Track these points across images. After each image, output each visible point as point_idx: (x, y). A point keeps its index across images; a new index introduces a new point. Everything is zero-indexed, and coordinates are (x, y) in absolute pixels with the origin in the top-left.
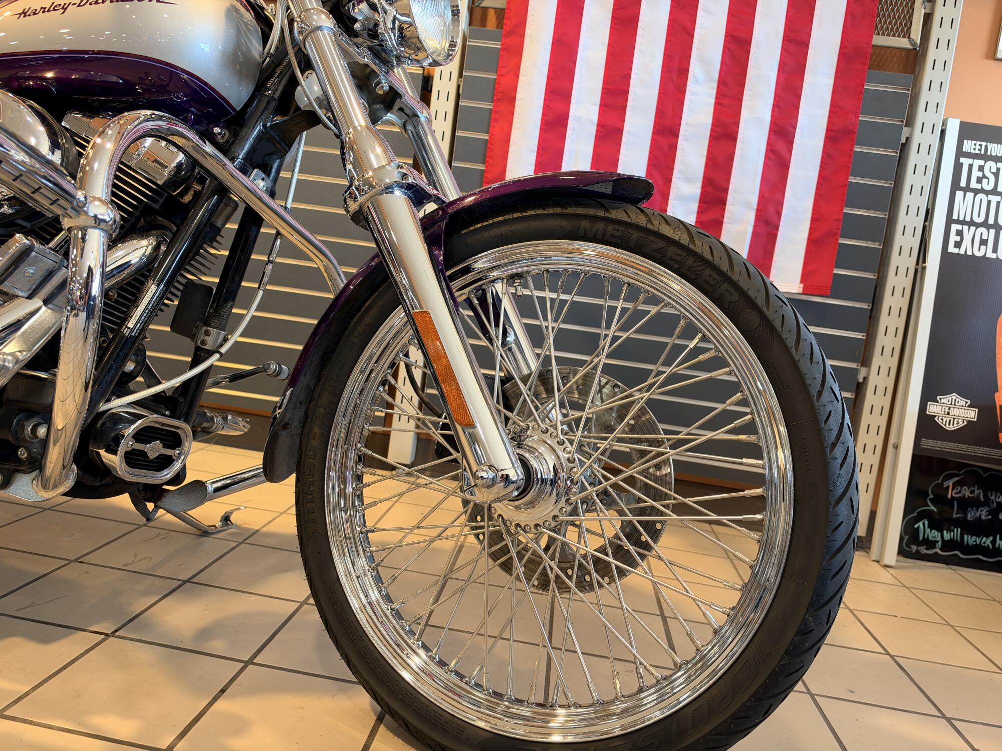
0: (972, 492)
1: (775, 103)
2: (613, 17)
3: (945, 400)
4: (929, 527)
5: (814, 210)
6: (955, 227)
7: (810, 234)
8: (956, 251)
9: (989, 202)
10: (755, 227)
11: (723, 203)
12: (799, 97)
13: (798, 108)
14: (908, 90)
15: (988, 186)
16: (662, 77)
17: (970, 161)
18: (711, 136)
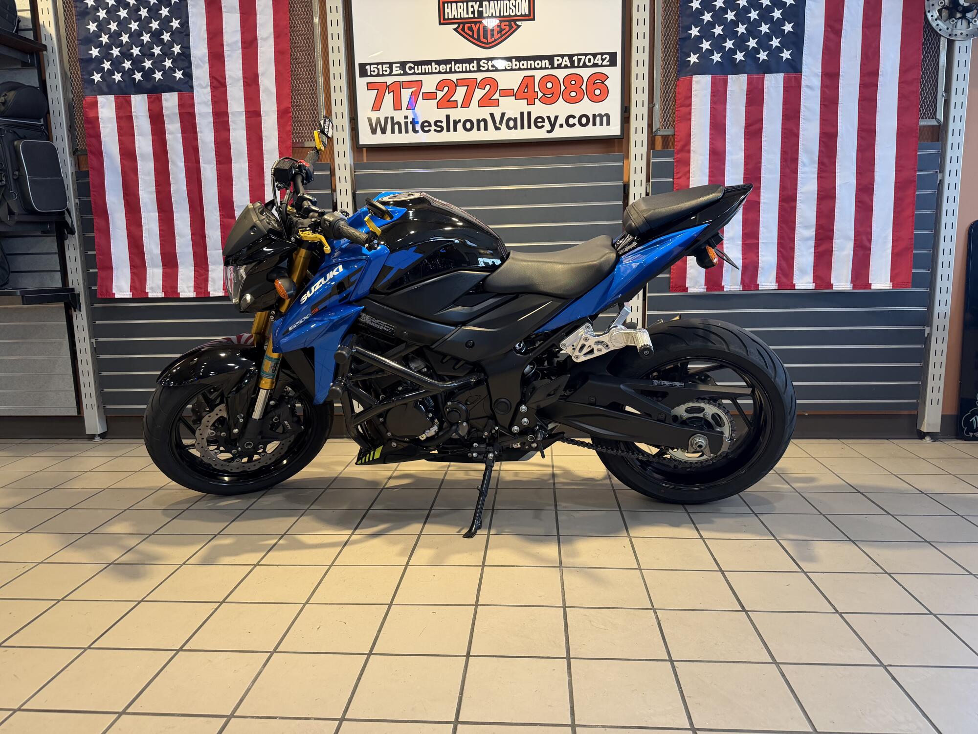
1: (858, 171)
2: (745, 131)
10: (854, 251)
11: (831, 239)
12: (873, 165)
14: (939, 151)
16: (781, 165)
18: (818, 198)
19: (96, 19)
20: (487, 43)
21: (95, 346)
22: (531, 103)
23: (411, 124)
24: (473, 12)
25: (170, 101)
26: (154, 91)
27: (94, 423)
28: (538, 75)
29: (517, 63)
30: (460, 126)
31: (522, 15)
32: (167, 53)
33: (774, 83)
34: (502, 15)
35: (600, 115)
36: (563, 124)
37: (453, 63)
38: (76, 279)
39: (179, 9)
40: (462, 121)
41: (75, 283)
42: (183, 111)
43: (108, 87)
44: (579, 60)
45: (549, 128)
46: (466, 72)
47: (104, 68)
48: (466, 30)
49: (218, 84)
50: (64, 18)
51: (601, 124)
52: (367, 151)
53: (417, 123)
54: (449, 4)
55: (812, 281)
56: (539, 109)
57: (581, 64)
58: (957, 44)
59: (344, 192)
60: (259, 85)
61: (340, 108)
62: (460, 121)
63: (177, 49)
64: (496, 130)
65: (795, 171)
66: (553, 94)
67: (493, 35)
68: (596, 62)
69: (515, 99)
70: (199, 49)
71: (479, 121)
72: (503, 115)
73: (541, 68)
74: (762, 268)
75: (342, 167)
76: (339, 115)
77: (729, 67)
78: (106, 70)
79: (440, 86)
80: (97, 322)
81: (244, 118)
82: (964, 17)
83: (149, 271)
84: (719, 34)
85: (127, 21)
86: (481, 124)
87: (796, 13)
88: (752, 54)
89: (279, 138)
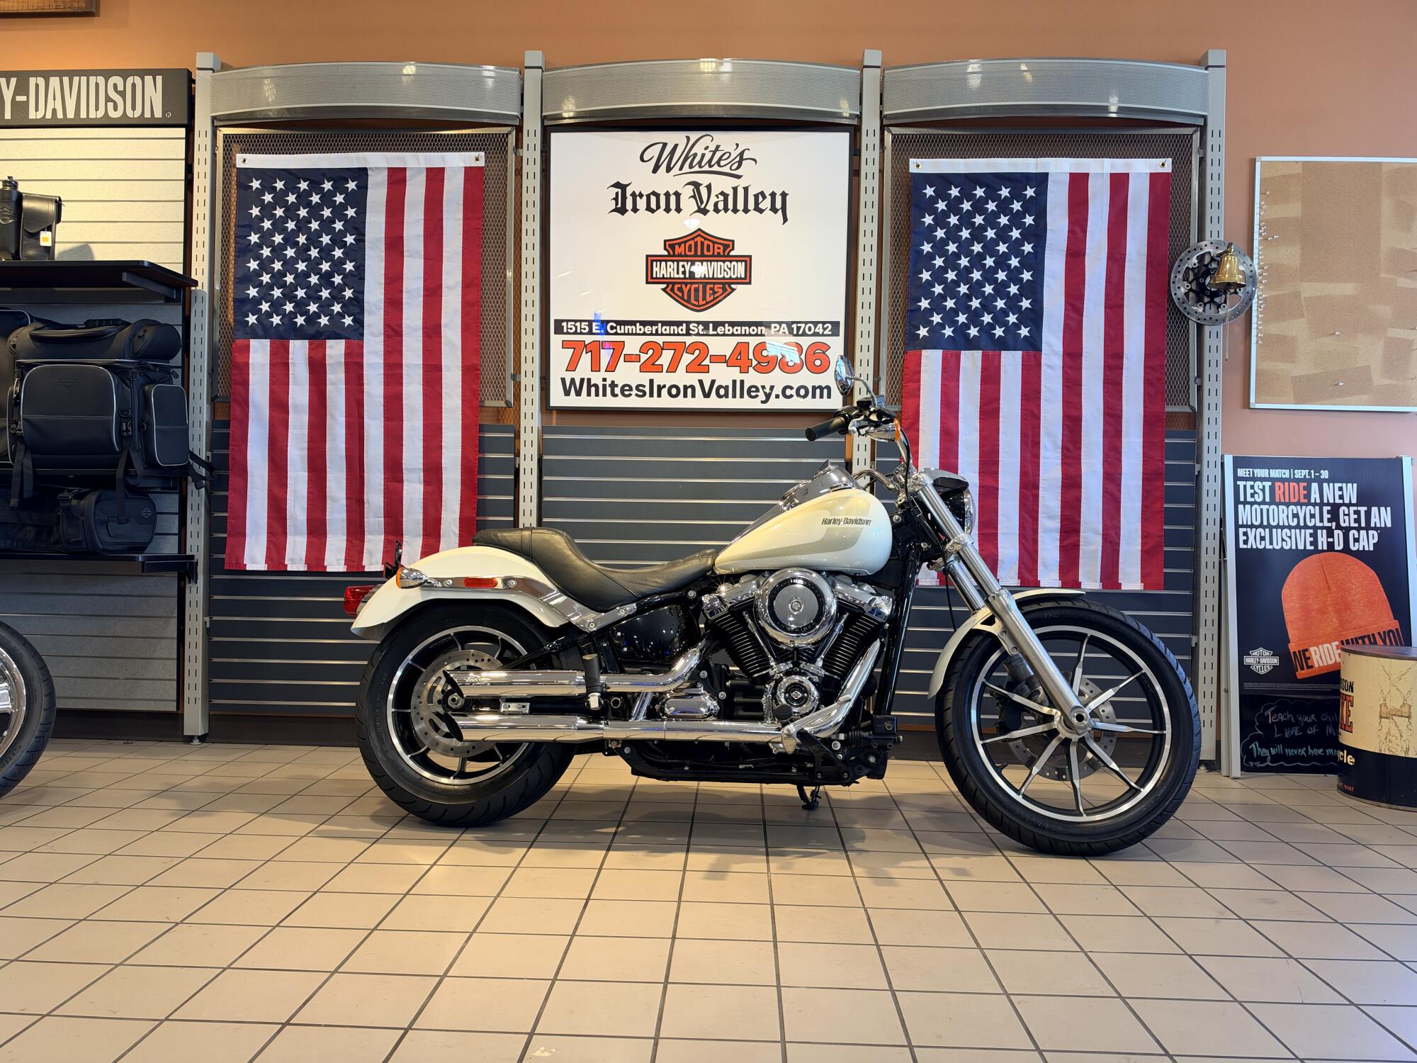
0: (1286, 717)
1: (1104, 459)
2: (981, 411)
3: (1255, 653)
4: (1260, 747)
5: (1142, 530)
6: (1241, 530)
7: (1142, 547)
8: (1245, 546)
9: (1262, 510)
10: (1103, 546)
11: (1079, 532)
12: (1120, 453)
13: (1120, 460)
14: (1195, 441)
15: (1260, 500)
17: (1244, 483)
18: (1062, 486)
19: (258, 257)
20: (699, 306)
21: (208, 626)
22: (744, 370)
23: (609, 387)
24: (684, 273)
25: (335, 350)
26: (317, 337)
27: (195, 721)
28: (753, 341)
29: (730, 328)
30: (664, 391)
31: (737, 278)
32: (337, 296)
33: (1011, 362)
34: (715, 276)
35: (821, 388)
36: (779, 395)
37: (660, 324)
38: (196, 545)
39: (355, 251)
40: (667, 387)
41: (195, 549)
42: (349, 360)
43: (263, 330)
44: (799, 328)
45: (764, 399)
46: (674, 335)
47: (261, 309)
48: (676, 291)
49: (393, 333)
50: (220, 253)
51: (821, 396)
52: (557, 413)
53: (617, 386)
54: (658, 263)
55: (1058, 578)
56: (752, 378)
57: (800, 333)
58: (1207, 329)
59: (528, 458)
60: (441, 337)
61: (531, 366)
62: (664, 386)
63: (348, 293)
64: (704, 397)
65: (1036, 456)
66: (768, 363)
67: (704, 298)
68: (817, 330)
69: (727, 366)
70: (374, 294)
71: (686, 388)
72: (713, 382)
73: (757, 335)
74: (1002, 562)
75: (528, 430)
76: (529, 374)
77: (962, 342)
78: (263, 311)
79: (644, 348)
80: (216, 597)
81: (420, 371)
82: (1212, 301)
83: (290, 539)
84: (951, 308)
85: (294, 260)
86: (688, 390)
87: (1034, 290)
88: (987, 330)
89: (463, 396)
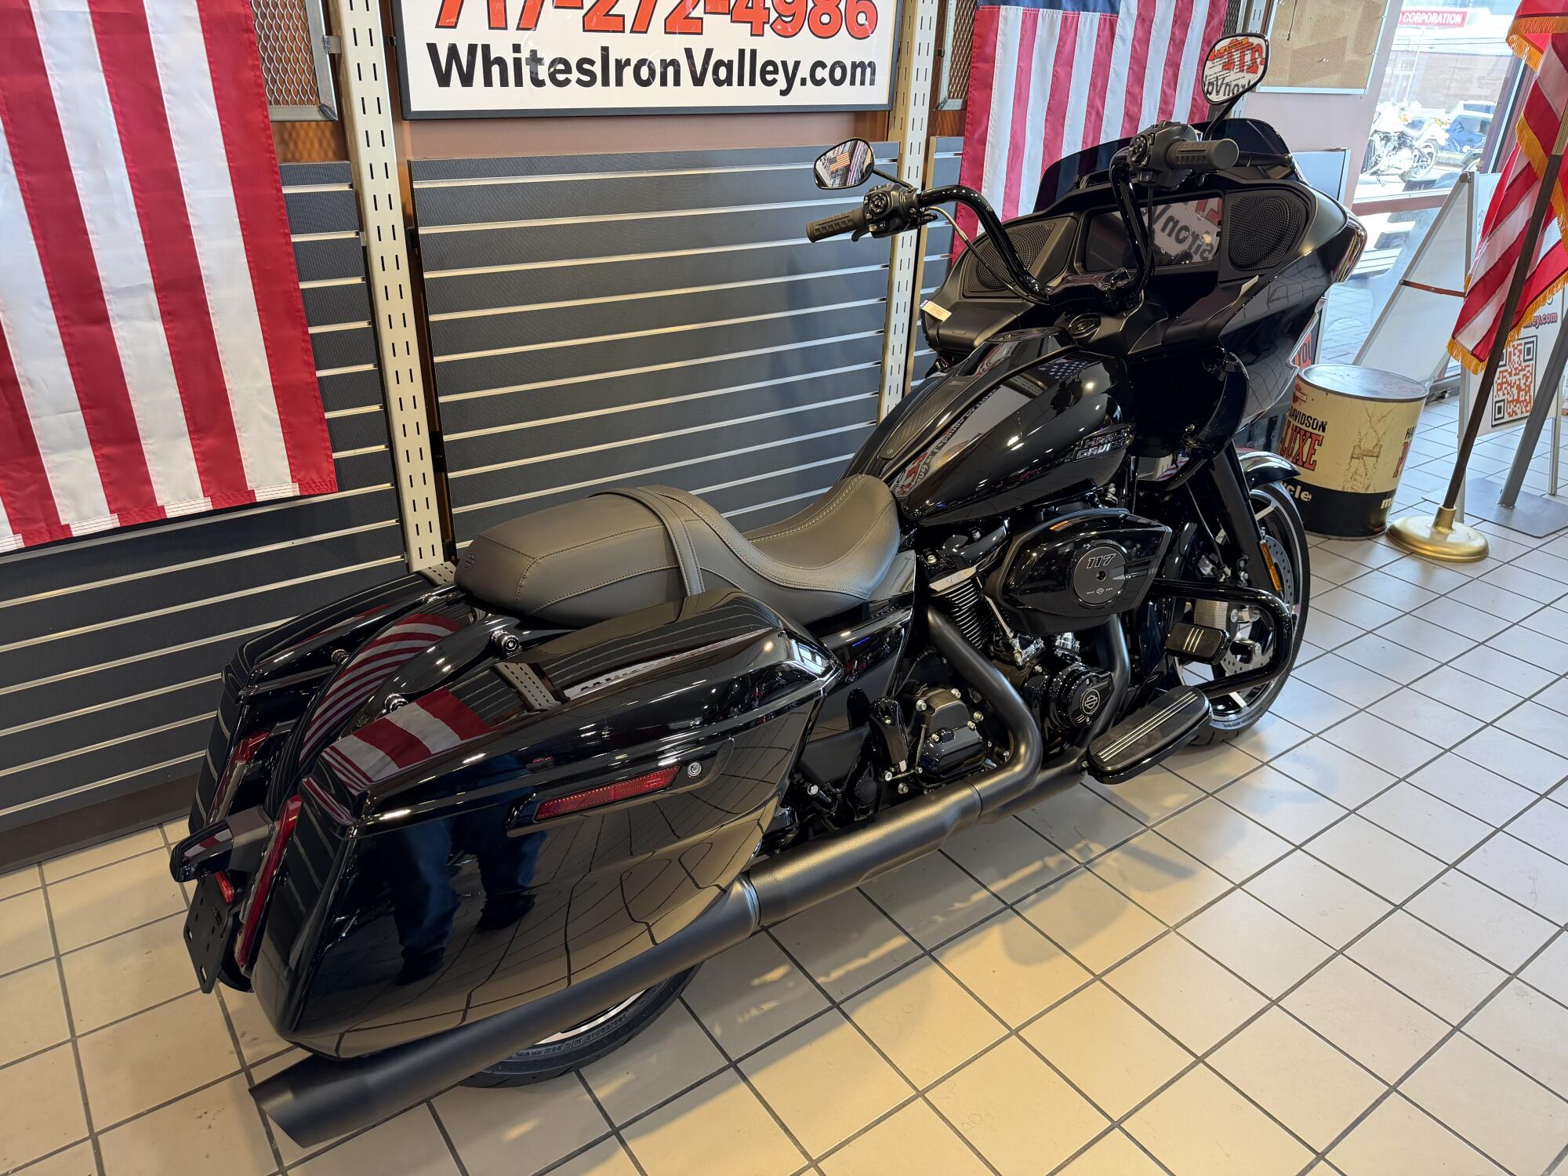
22: (757, 33)
23: (527, 65)
30: (628, 72)
33: (1088, 29)
35: (862, 65)
36: (805, 79)
40: (633, 63)
45: (785, 86)
51: (863, 83)
53: (541, 62)
56: (771, 47)
59: (386, 233)
61: (365, 18)
62: (628, 62)
64: (695, 85)
66: (793, 15)
69: (732, 21)
71: (665, 64)
72: (709, 53)
75: (379, 172)
76: (362, 38)
86: (669, 70)
89: (218, 98)
